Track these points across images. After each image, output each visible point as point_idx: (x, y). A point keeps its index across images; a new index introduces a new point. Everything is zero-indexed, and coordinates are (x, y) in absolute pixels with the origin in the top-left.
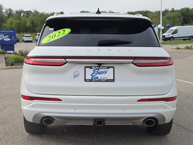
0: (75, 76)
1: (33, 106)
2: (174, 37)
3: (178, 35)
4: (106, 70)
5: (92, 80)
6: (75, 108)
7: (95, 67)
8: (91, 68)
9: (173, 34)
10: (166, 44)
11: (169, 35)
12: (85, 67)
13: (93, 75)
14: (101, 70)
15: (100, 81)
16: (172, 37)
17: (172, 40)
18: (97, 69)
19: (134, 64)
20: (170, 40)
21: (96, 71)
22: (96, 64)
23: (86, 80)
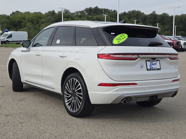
0: (142, 67)
1: (117, 91)
2: (9, 41)
3: (13, 39)
4: (156, 62)
5: (151, 69)
6: (144, 89)
7: (151, 60)
8: (149, 61)
9: (8, 38)
10: (7, 47)
11: (4, 39)
12: (146, 61)
13: (151, 66)
14: (154, 63)
15: (154, 70)
16: (7, 41)
17: (7, 43)
18: (152, 62)
19: (169, 58)
20: (6, 44)
21: (152, 63)
22: (151, 58)
23: (147, 70)
